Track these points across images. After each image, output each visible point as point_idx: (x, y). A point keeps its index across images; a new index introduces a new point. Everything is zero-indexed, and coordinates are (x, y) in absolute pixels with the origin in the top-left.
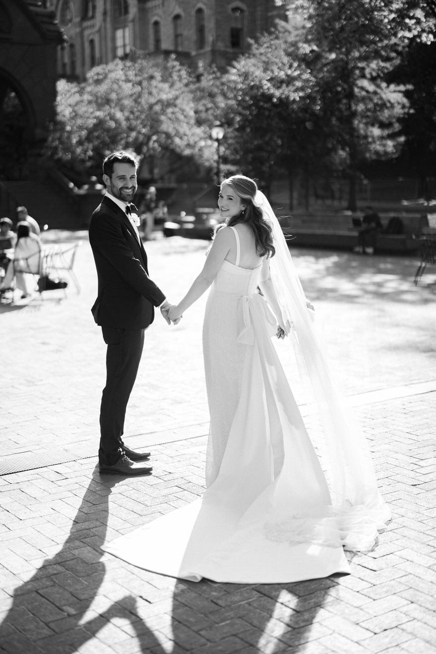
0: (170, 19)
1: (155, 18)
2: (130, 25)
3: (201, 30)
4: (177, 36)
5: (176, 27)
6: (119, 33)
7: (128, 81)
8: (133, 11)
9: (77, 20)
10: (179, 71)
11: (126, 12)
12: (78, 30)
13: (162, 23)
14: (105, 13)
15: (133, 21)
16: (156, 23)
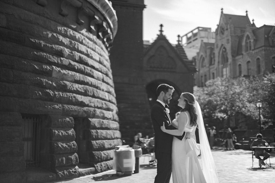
0: (246, 63)
1: (240, 63)
2: (229, 66)
3: (259, 67)
4: (248, 70)
5: (248, 66)
6: (224, 70)
7: (222, 85)
8: (230, 60)
9: (208, 65)
10: (245, 81)
11: (227, 61)
12: (208, 69)
13: (242, 65)
14: (219, 62)
15: (230, 65)
16: (240, 65)
